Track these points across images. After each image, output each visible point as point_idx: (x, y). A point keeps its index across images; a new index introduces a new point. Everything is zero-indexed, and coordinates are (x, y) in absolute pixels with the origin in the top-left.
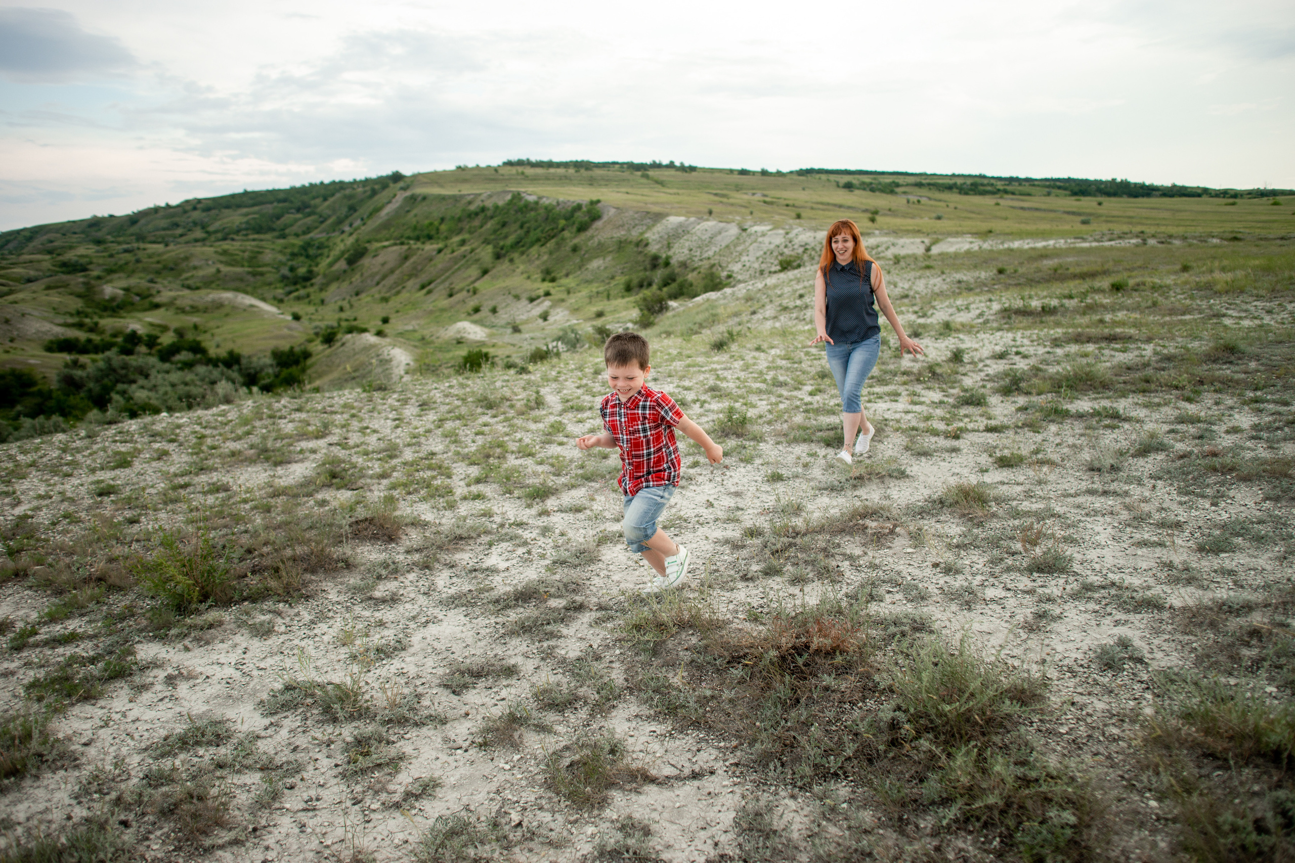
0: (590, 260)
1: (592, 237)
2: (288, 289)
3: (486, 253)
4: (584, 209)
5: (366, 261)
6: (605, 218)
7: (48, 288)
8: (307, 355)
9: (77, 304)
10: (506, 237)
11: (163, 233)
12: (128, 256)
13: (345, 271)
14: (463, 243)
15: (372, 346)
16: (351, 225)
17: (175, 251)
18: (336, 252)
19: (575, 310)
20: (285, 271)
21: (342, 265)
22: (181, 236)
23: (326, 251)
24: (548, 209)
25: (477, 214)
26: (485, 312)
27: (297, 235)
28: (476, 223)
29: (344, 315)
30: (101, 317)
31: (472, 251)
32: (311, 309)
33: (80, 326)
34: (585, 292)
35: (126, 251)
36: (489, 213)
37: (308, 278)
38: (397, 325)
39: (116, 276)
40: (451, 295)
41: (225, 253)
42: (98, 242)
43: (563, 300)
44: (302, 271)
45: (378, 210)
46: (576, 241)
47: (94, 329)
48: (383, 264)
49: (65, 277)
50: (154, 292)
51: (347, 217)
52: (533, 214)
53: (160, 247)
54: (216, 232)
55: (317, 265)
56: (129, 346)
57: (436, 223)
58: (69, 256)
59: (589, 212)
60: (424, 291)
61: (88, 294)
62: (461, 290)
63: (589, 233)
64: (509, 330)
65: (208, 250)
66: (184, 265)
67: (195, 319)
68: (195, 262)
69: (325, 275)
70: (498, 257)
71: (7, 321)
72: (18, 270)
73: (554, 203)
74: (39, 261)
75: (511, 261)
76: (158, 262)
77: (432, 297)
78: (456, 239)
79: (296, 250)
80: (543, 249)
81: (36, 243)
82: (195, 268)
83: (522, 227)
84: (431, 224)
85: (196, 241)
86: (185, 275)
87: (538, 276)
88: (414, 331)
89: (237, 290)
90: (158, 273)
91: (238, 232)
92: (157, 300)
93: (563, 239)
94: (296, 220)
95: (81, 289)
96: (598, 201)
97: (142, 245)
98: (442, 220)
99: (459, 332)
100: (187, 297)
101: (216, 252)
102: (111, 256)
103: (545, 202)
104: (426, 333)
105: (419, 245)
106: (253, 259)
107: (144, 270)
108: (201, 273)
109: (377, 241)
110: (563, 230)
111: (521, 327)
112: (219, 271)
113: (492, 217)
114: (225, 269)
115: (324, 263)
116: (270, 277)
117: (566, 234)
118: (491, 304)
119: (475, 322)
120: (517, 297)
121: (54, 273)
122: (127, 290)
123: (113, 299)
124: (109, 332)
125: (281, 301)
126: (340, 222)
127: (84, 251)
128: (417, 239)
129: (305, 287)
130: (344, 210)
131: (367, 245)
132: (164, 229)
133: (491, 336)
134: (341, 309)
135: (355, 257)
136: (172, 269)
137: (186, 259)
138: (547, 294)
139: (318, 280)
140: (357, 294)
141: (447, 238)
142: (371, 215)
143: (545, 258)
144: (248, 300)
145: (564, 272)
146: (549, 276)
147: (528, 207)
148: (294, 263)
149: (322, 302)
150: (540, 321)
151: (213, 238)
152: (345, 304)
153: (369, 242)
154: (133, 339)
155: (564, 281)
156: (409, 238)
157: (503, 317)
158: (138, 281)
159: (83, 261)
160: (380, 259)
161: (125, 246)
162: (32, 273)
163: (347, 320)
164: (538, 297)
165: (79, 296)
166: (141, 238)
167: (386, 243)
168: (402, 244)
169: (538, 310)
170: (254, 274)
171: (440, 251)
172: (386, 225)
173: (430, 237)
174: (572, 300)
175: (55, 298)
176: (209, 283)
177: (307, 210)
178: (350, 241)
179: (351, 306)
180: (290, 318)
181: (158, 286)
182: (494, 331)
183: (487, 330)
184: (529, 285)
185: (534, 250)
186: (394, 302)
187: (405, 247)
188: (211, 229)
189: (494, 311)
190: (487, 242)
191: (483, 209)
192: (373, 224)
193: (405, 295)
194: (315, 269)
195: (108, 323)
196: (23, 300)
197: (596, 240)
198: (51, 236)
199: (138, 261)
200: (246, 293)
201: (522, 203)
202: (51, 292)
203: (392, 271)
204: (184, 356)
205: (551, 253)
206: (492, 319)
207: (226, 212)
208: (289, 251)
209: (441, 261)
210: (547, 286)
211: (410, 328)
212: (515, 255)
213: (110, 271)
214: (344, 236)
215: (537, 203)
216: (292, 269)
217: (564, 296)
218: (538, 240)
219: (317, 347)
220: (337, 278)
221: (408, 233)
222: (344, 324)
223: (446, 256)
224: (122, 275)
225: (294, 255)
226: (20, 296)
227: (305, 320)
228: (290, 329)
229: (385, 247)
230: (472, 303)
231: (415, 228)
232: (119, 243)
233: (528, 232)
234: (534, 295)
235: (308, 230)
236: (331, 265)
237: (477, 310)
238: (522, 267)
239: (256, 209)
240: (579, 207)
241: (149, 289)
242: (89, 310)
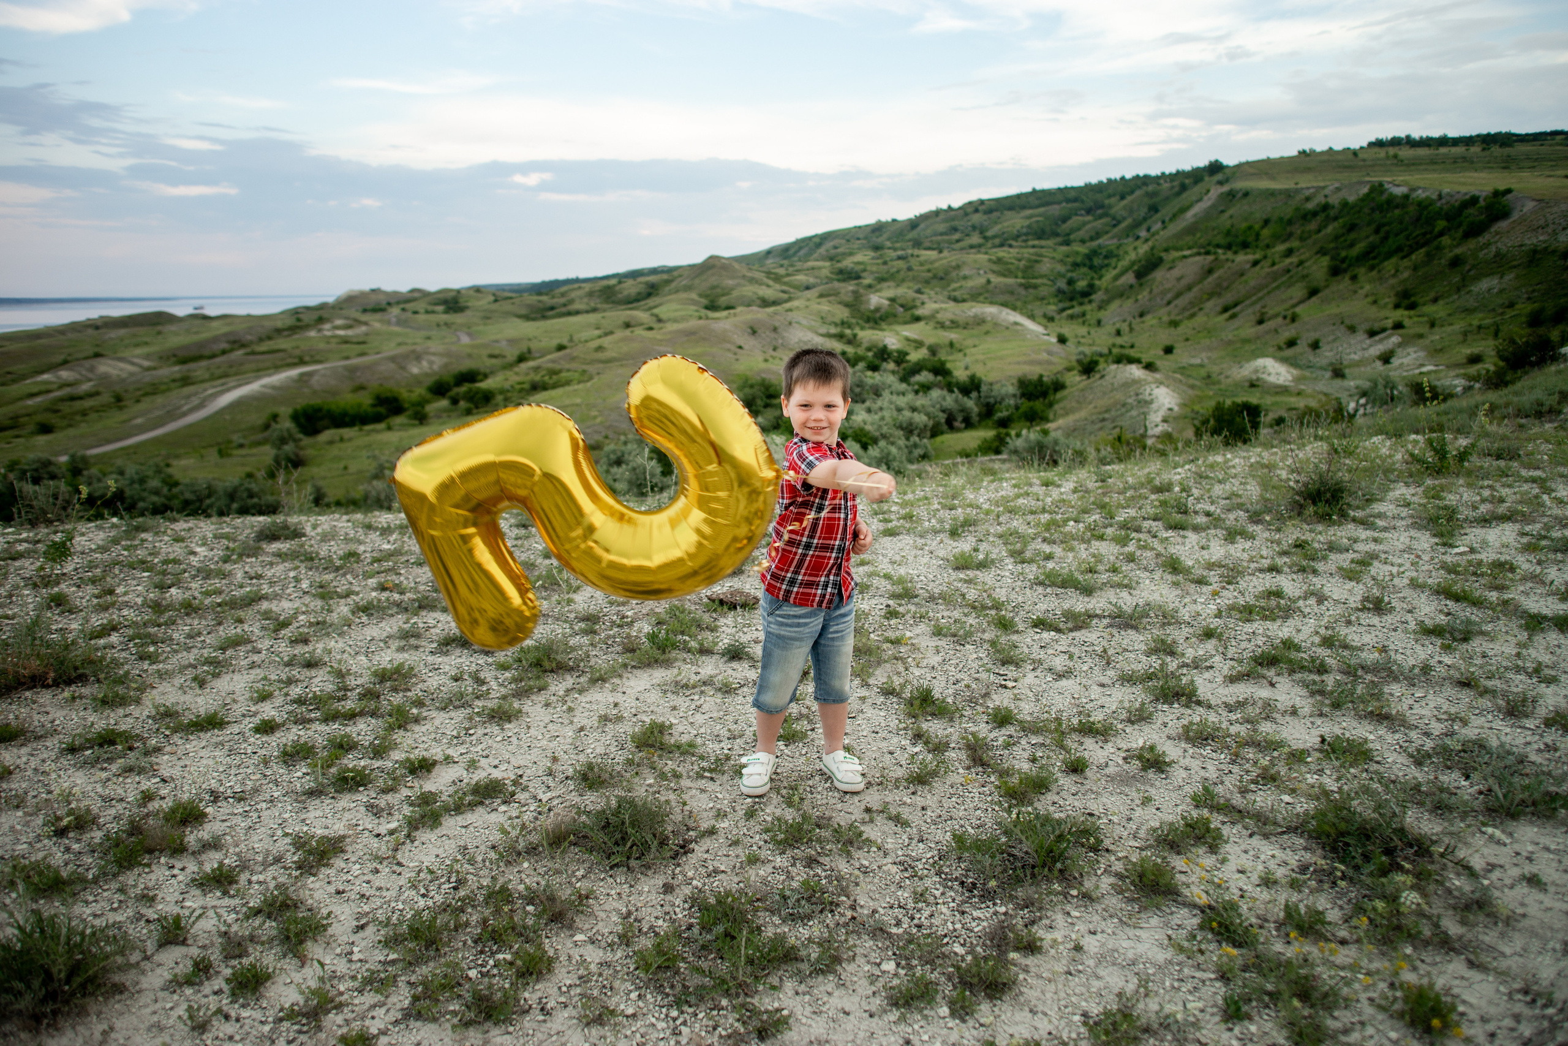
0: (1477, 278)
1: (1487, 245)
2: (1061, 305)
3: (1319, 267)
4: (1482, 203)
5: (1159, 274)
6: (1515, 216)
7: (821, 296)
8: (1058, 386)
9: (843, 313)
10: (1352, 245)
11: (939, 238)
12: (901, 264)
13: (1131, 287)
14: (1289, 252)
15: (1135, 382)
16: (1148, 230)
17: (948, 258)
18: (1124, 263)
19: (1436, 352)
20: (1062, 284)
21: (1129, 278)
22: (958, 241)
23: (1113, 261)
24: (1423, 206)
25: (1315, 214)
26: (1302, 347)
27: (1083, 241)
28: (1313, 225)
29: (1119, 341)
30: (862, 328)
31: (1301, 263)
32: (1083, 331)
33: (840, 337)
34: (1458, 326)
35: (900, 258)
36: (1332, 213)
37: (1086, 294)
38: (1183, 356)
39: (885, 285)
40: (1260, 322)
41: (999, 261)
42: (877, 248)
43: (1421, 336)
44: (1082, 284)
45: (1184, 210)
46: (1458, 251)
47: (852, 341)
48: (1179, 279)
49: (836, 284)
50: (918, 303)
51: (1145, 219)
52: (1397, 212)
53: (933, 254)
54: (994, 237)
55: (1100, 278)
56: (877, 362)
57: (1257, 227)
58: (848, 263)
59: (1489, 207)
60: (1227, 315)
61: (854, 304)
62: (1276, 316)
63: (1482, 240)
64: (1328, 374)
65: (982, 258)
66: (954, 274)
67: (953, 335)
68: (966, 271)
69: (1107, 290)
70: (1335, 271)
71: (775, 329)
72: (801, 278)
73: (1435, 197)
74: (820, 268)
75: (1354, 278)
76: (929, 271)
77: (1236, 323)
78: (1281, 248)
79: (1079, 259)
80: (1406, 263)
81: (822, 250)
82: (965, 278)
83: (1377, 231)
84: (1250, 228)
85: (972, 247)
86: (954, 285)
87: (1391, 300)
88: (1202, 366)
89: (1004, 305)
90: (927, 282)
91: (1016, 237)
92: (919, 312)
93: (1439, 248)
94: (1084, 224)
95: (849, 298)
96: (1509, 191)
97: (916, 252)
98: (1266, 222)
99: (1256, 371)
100: (950, 310)
101: (990, 260)
102: (885, 263)
103: (1420, 194)
104: (1215, 369)
105: (1230, 255)
106: (1029, 269)
107: (914, 279)
108: (970, 284)
109: (1177, 249)
110: (1441, 234)
111: (1347, 371)
112: (989, 282)
113: (1336, 219)
114: (995, 280)
115: (1109, 275)
116: (1043, 291)
117: (1446, 240)
118: (1312, 336)
119: (1284, 360)
120: (1352, 329)
121: (830, 280)
122: (892, 300)
123: (877, 310)
124: (865, 345)
125: (1051, 319)
126: (1137, 225)
127: (863, 257)
128: (1229, 247)
129: (1081, 304)
130: (1143, 211)
131: (1163, 255)
132: (941, 234)
133: (1298, 380)
134: (1118, 333)
135: (1147, 268)
136: (940, 278)
137: (958, 267)
138: (1398, 326)
139: (1098, 297)
140: (1141, 315)
141: (1268, 246)
142: (1174, 217)
143: (1406, 274)
144: (1013, 317)
145: (1432, 295)
146: (1406, 300)
147: (1392, 203)
148: (1074, 275)
149: (1099, 323)
150: (1379, 363)
151: (989, 244)
152: (1125, 327)
153: (1166, 250)
154: (883, 354)
155: (1430, 309)
156: (1218, 246)
157: (1327, 354)
158: (904, 292)
159: (859, 268)
160: (1176, 272)
161: (900, 253)
162: (812, 280)
163: (1122, 347)
164: (1384, 330)
165: (847, 305)
166: (917, 244)
167: (1187, 253)
168: (1208, 253)
169: (1378, 348)
170: (1026, 287)
171: (1255, 263)
172: (1191, 230)
173: (1245, 245)
174: (1435, 336)
175: (825, 307)
176: (975, 296)
177: (1100, 212)
178: (1144, 249)
179: (1131, 330)
180: (1054, 340)
181: (924, 297)
182: (1307, 373)
183: (1295, 372)
184: (1373, 312)
185: (1389, 265)
186: (1185, 328)
187: (1211, 258)
188: (989, 234)
189: (1315, 346)
190: (1322, 252)
191: (1326, 207)
192: (1174, 228)
193: (1200, 319)
194: (1097, 282)
195: (867, 335)
196: (797, 308)
197: (1493, 249)
198: (836, 242)
199: (910, 269)
200: (1014, 308)
201: (1384, 197)
202: (824, 300)
203: (1189, 288)
204: (925, 377)
205: (1415, 268)
206: (1311, 356)
207: (1008, 214)
208: (1070, 260)
209: (1254, 277)
210: (1400, 314)
211: (1198, 361)
212: (1361, 271)
213: (881, 280)
214: (1138, 243)
215: (1406, 197)
216: (1070, 282)
217: (1424, 330)
218: (1399, 249)
219: (1074, 379)
220: (1121, 294)
221: (1220, 239)
222: (1115, 351)
223: (1264, 269)
224: (891, 284)
225: (1076, 265)
226: (795, 303)
227: (1071, 345)
228: (1050, 353)
229: (1185, 257)
230: (1287, 334)
231: (1228, 233)
232: (895, 249)
233: (1386, 238)
234: (1377, 326)
235: (1097, 235)
236: (1116, 278)
237: (1291, 343)
238: (1368, 287)
239: (1041, 210)
240: (1474, 200)
241: (914, 300)
242: (854, 321)
